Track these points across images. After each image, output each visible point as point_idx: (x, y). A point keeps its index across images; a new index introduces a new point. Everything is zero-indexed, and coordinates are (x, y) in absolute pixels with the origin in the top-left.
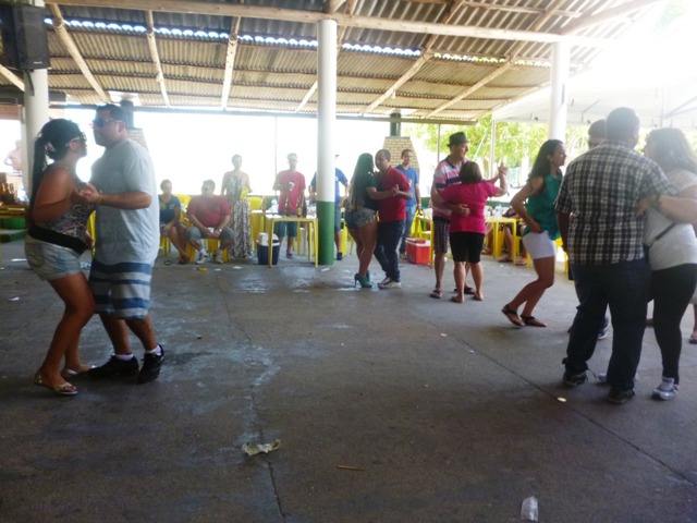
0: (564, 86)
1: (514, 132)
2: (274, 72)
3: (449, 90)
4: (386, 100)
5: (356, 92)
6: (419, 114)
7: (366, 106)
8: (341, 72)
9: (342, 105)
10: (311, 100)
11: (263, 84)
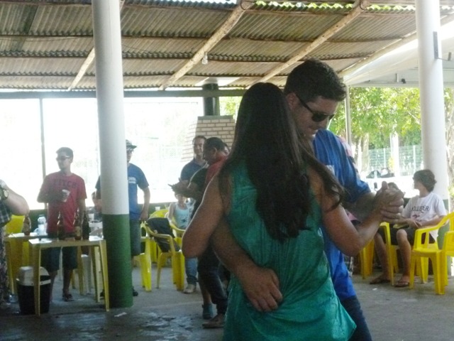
0: (435, 34)
1: (376, 101)
2: (33, 36)
3: (281, 48)
4: (195, 66)
5: (153, 58)
6: (243, 83)
7: (168, 76)
8: (128, 32)
9: (132, 77)
10: (89, 73)
11: (19, 53)
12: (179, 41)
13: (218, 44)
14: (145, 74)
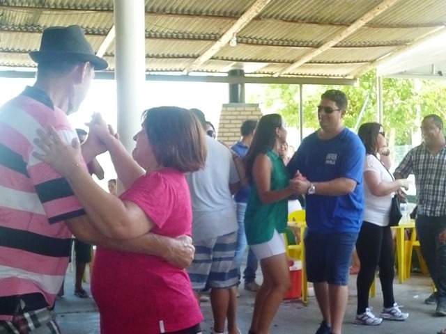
2: (50, 9)
3: (315, 32)
4: (222, 49)
5: (177, 38)
6: (270, 70)
7: (193, 60)
8: (152, 9)
9: (155, 59)
10: (109, 53)
11: (35, 28)
12: (206, 20)
13: (248, 24)
14: (168, 57)
